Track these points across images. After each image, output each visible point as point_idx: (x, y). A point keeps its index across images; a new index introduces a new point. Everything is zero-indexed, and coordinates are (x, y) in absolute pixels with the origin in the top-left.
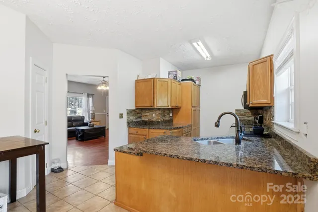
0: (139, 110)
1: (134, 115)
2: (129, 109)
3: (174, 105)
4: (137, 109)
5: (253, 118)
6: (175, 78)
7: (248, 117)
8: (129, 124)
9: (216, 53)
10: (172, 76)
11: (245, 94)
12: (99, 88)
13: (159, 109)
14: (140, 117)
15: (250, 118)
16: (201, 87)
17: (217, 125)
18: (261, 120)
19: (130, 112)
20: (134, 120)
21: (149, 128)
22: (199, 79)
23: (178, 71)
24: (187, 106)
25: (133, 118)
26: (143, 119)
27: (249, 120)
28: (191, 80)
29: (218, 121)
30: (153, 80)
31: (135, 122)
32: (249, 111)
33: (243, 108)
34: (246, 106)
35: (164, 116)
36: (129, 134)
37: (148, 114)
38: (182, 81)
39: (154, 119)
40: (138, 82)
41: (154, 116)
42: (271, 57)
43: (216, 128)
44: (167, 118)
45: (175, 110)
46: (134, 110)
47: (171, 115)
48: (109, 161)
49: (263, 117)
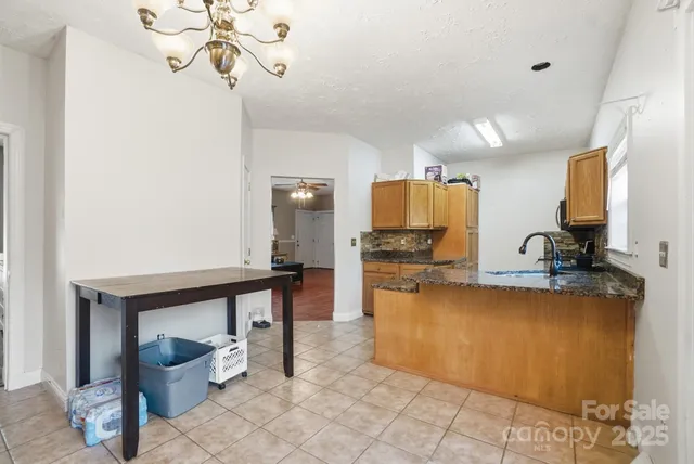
0: (378, 233)
1: (371, 241)
2: (363, 230)
3: (437, 225)
4: (374, 231)
5: (577, 246)
6: (438, 178)
7: (568, 245)
8: (364, 254)
9: (511, 136)
10: (431, 176)
11: (563, 205)
12: (294, 196)
13: (412, 231)
14: (378, 245)
15: (572, 248)
16: (480, 194)
17: (523, 251)
18: (591, 248)
19: (365, 236)
20: (371, 250)
21: (401, 263)
22: (477, 178)
23: (443, 167)
24: (457, 227)
25: (369, 246)
26: (384, 248)
27: (569, 251)
28: (464, 180)
29: (524, 246)
30: (404, 183)
31: (372, 253)
32: (569, 234)
33: (559, 230)
34: (564, 226)
35: (420, 243)
36: (365, 272)
37: (392, 240)
38: (450, 182)
39: (403, 249)
40: (376, 186)
41: (404, 243)
42: (604, 150)
43: (522, 255)
44: (423, 248)
45: (436, 233)
46: (370, 234)
47: (430, 241)
48: (335, 315)
49: (593, 243)
